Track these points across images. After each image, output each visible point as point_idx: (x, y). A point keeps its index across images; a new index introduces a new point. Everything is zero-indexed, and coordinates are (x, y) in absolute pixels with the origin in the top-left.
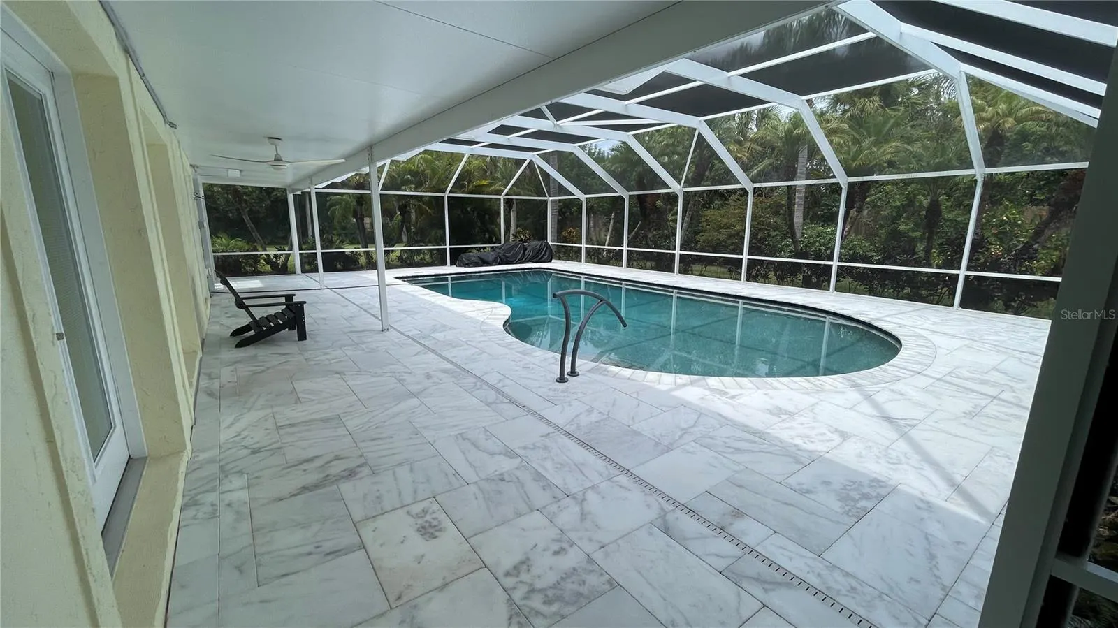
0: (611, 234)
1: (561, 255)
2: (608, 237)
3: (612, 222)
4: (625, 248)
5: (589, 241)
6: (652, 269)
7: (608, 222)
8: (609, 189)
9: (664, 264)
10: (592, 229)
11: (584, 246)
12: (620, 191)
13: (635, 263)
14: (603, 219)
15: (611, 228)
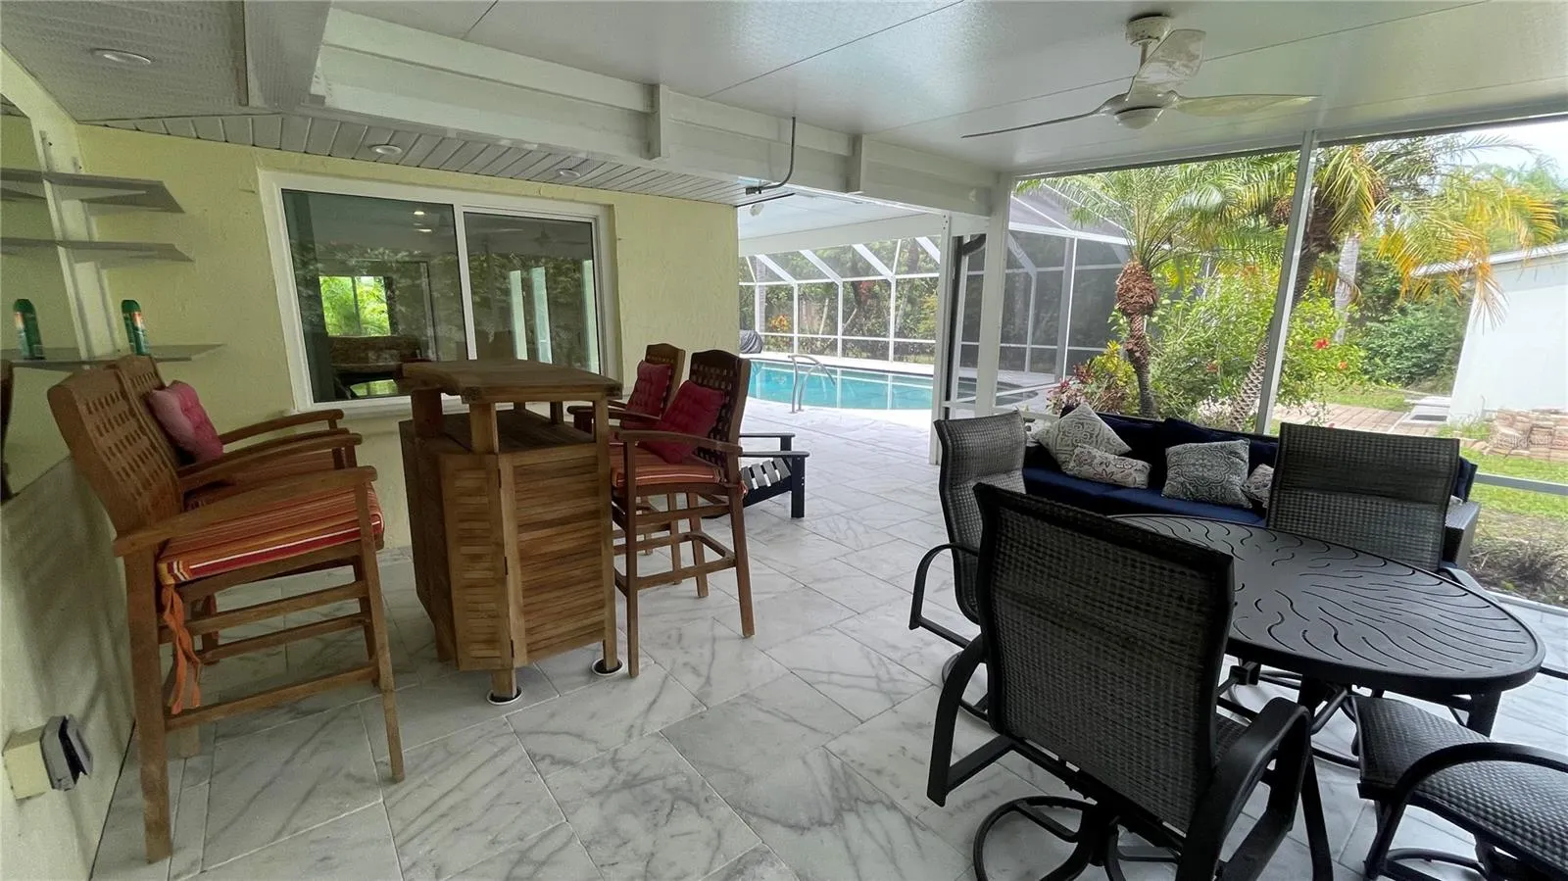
0: (826, 322)
1: (771, 347)
2: (822, 326)
3: (826, 309)
4: (840, 337)
5: (801, 331)
6: (868, 358)
7: (821, 309)
8: (821, 275)
9: (877, 351)
10: (805, 318)
11: (796, 335)
12: (833, 277)
13: (850, 354)
14: (815, 306)
15: (824, 316)
